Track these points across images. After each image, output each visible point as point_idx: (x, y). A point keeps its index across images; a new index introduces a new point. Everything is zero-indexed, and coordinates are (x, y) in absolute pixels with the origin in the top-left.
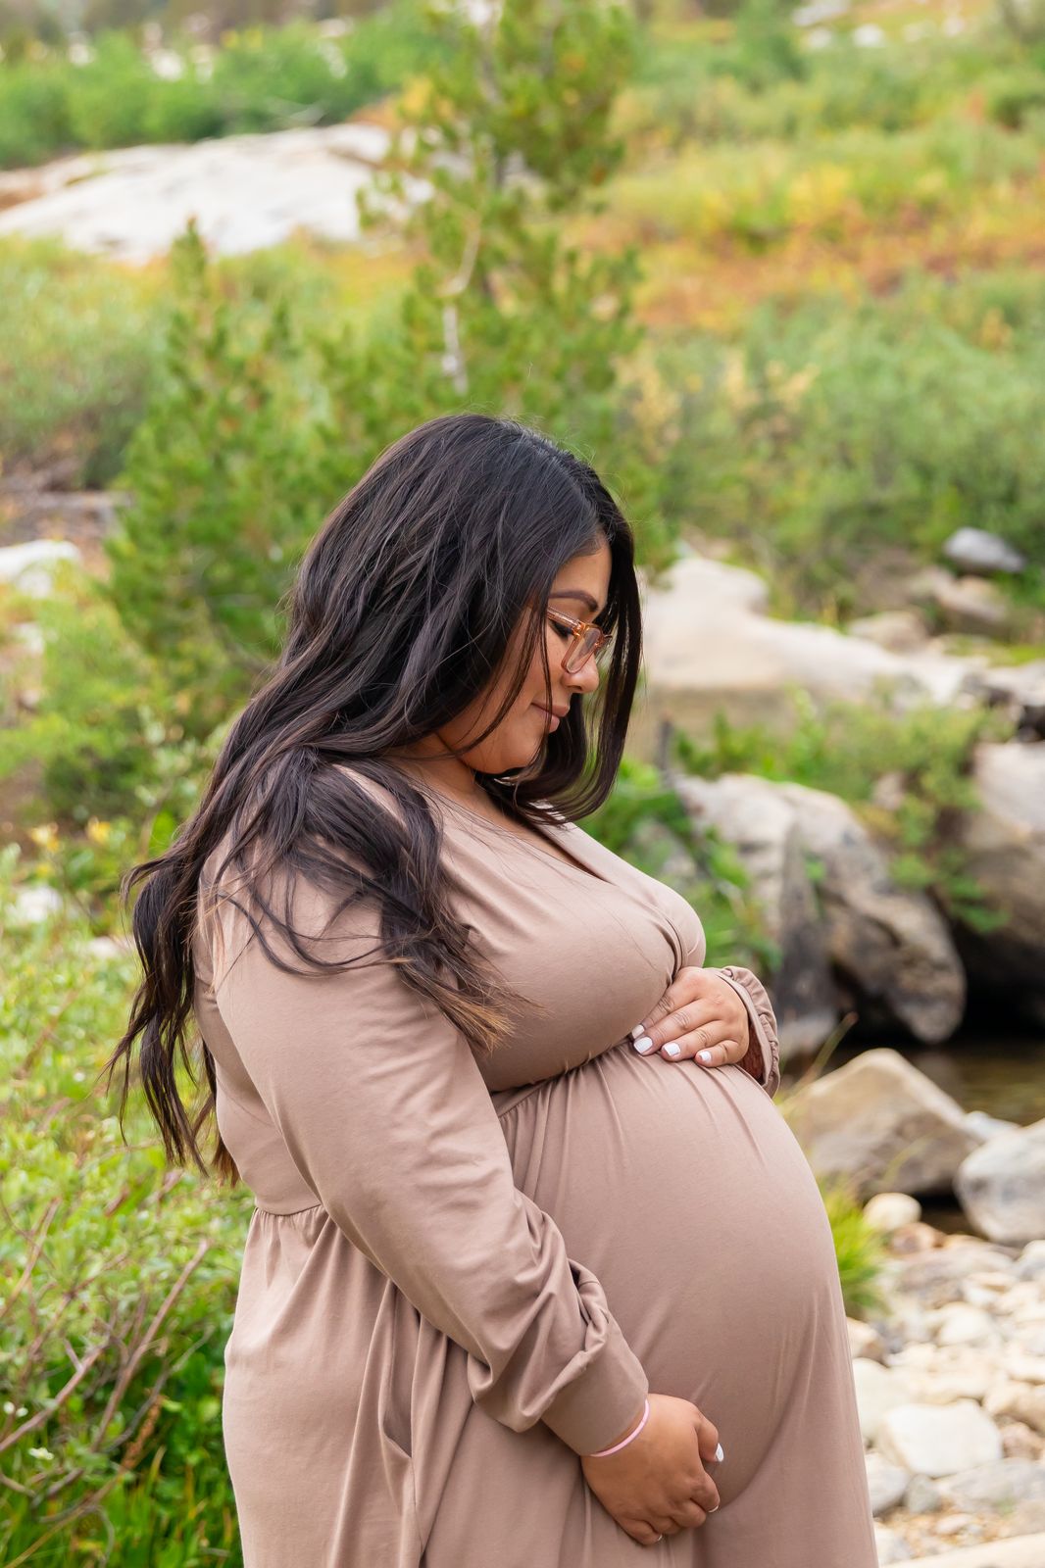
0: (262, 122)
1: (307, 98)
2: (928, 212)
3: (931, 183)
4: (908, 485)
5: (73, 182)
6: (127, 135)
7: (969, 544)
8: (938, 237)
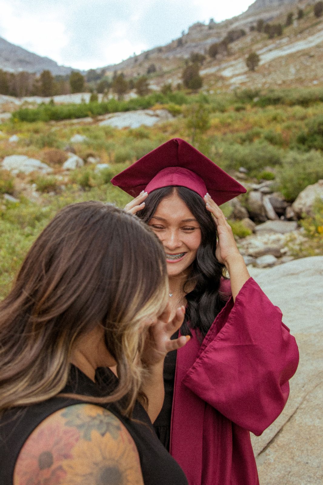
0: (135, 109)
1: (140, 106)
2: (229, 125)
3: (230, 121)
4: (234, 162)
5: (110, 118)
6: (116, 110)
7: (242, 169)
8: (231, 128)
